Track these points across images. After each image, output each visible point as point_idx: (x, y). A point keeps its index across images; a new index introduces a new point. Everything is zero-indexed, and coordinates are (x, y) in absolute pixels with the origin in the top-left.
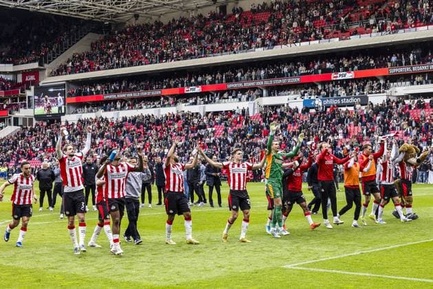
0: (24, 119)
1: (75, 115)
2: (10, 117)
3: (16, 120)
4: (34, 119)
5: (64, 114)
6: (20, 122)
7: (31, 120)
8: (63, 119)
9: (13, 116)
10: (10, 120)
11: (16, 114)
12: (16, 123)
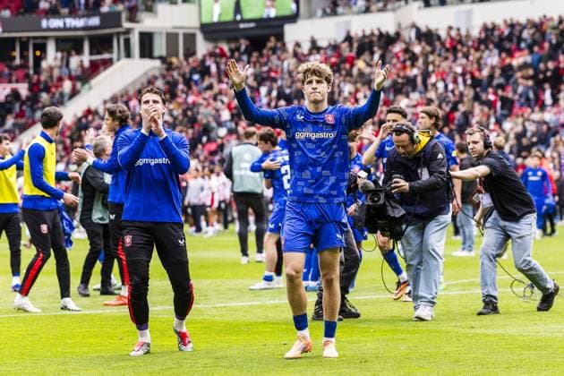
0: (172, 38)
1: (331, 22)
2: (128, 31)
3: (147, 40)
4: (200, 38)
5: (293, 18)
6: (160, 47)
7: (190, 39)
8: (292, 33)
9: (137, 28)
10: (127, 42)
11: (147, 23)
12: (147, 50)
